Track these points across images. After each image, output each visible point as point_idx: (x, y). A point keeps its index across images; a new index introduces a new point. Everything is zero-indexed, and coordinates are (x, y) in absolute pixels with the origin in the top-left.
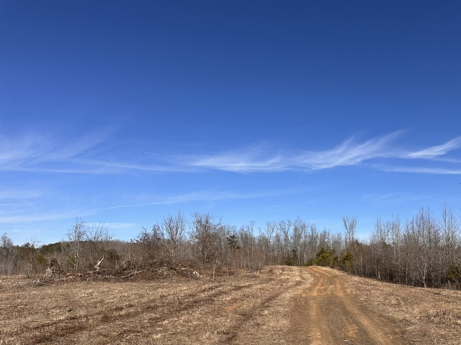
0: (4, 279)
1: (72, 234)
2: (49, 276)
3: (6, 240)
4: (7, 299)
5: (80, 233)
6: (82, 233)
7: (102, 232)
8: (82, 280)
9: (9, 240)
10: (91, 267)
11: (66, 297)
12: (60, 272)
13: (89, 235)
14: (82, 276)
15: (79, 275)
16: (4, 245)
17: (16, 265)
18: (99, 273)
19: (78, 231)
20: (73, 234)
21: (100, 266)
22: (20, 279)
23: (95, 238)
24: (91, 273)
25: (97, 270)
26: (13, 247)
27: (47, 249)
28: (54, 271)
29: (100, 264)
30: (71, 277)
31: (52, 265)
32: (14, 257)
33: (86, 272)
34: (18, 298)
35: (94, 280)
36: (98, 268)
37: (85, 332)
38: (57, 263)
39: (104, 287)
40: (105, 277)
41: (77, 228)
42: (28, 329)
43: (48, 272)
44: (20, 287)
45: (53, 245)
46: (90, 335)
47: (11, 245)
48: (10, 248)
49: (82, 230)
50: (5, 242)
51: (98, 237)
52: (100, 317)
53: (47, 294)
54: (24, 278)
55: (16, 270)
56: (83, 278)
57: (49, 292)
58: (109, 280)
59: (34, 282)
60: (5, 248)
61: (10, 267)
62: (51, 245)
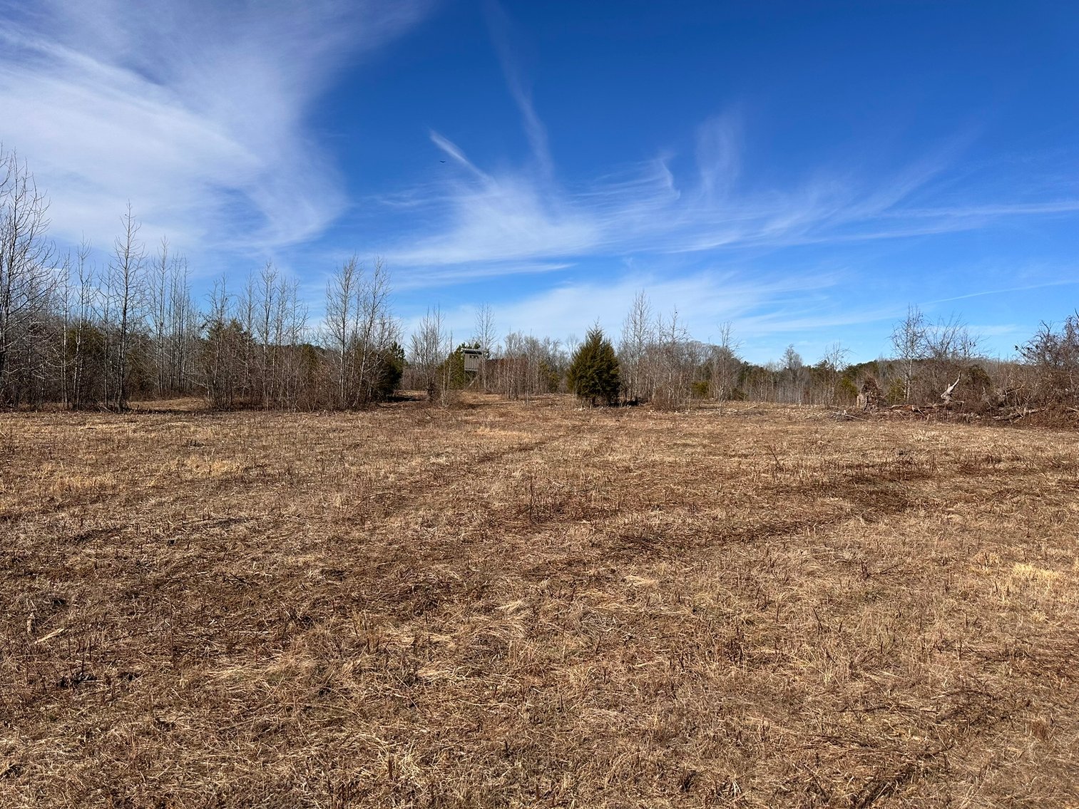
0: (793, 409)
1: (900, 336)
2: (862, 406)
3: (793, 355)
4: (801, 432)
5: (915, 335)
6: (919, 335)
7: (956, 332)
8: (917, 418)
9: (797, 356)
10: (935, 395)
11: (891, 438)
12: (882, 404)
13: (931, 338)
14: (917, 411)
15: (913, 408)
16: (790, 364)
17: (808, 393)
18: (949, 408)
19: (911, 331)
20: (903, 336)
21: (950, 395)
22: (815, 410)
23: (942, 344)
24: (933, 406)
25: (946, 402)
26: (803, 368)
27: (853, 371)
28: (870, 399)
29: (952, 391)
30: (899, 411)
31: (866, 388)
32: (803, 383)
33: (925, 404)
34: (816, 432)
35: (940, 419)
36: (948, 398)
37: (930, 481)
38: (874, 385)
39: (961, 430)
40: (960, 415)
41: (909, 325)
42: (838, 466)
43: (860, 400)
44: (816, 420)
45: (864, 365)
46: (939, 487)
47: (800, 364)
48: (797, 370)
49: (918, 329)
50: (791, 359)
51: (948, 343)
52: (956, 467)
53: (860, 432)
54: (823, 409)
55: (808, 399)
56: (919, 415)
57: (863, 428)
58: (969, 422)
59: (838, 413)
60: (790, 368)
61: (799, 395)
62: (861, 366)
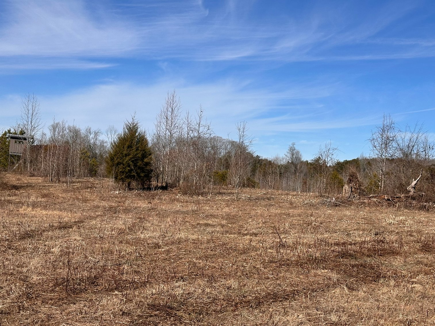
0: (294, 195)
1: (377, 139)
2: (347, 195)
3: (294, 152)
4: (299, 215)
5: (388, 138)
6: (391, 139)
7: (419, 138)
8: (389, 205)
9: (298, 152)
10: (402, 188)
11: (369, 221)
12: (362, 193)
13: (400, 142)
14: (389, 200)
15: (386, 198)
16: (292, 159)
17: (305, 183)
18: (413, 198)
19: (385, 136)
20: (379, 139)
21: (414, 188)
22: (311, 197)
23: (408, 147)
24: (401, 196)
25: (411, 193)
26: (302, 162)
27: (341, 166)
28: (353, 189)
29: (415, 185)
30: (375, 200)
31: (351, 181)
32: (302, 175)
33: (395, 195)
34: (311, 215)
35: (406, 207)
36: (412, 190)
37: (399, 257)
38: (357, 178)
39: (422, 216)
40: (421, 204)
41: (383, 131)
42: (327, 244)
43: (345, 190)
44: (312, 205)
45: (349, 161)
46: (405, 262)
47: (300, 159)
48: (298, 164)
49: (391, 134)
50: (293, 155)
51: (413, 146)
52: (418, 246)
53: (345, 216)
54: (317, 197)
55: (306, 188)
56: (390, 203)
57: (348, 213)
58: (428, 210)
59: (329, 200)
60: (292, 163)
61: (299, 185)
62: (346, 162)
